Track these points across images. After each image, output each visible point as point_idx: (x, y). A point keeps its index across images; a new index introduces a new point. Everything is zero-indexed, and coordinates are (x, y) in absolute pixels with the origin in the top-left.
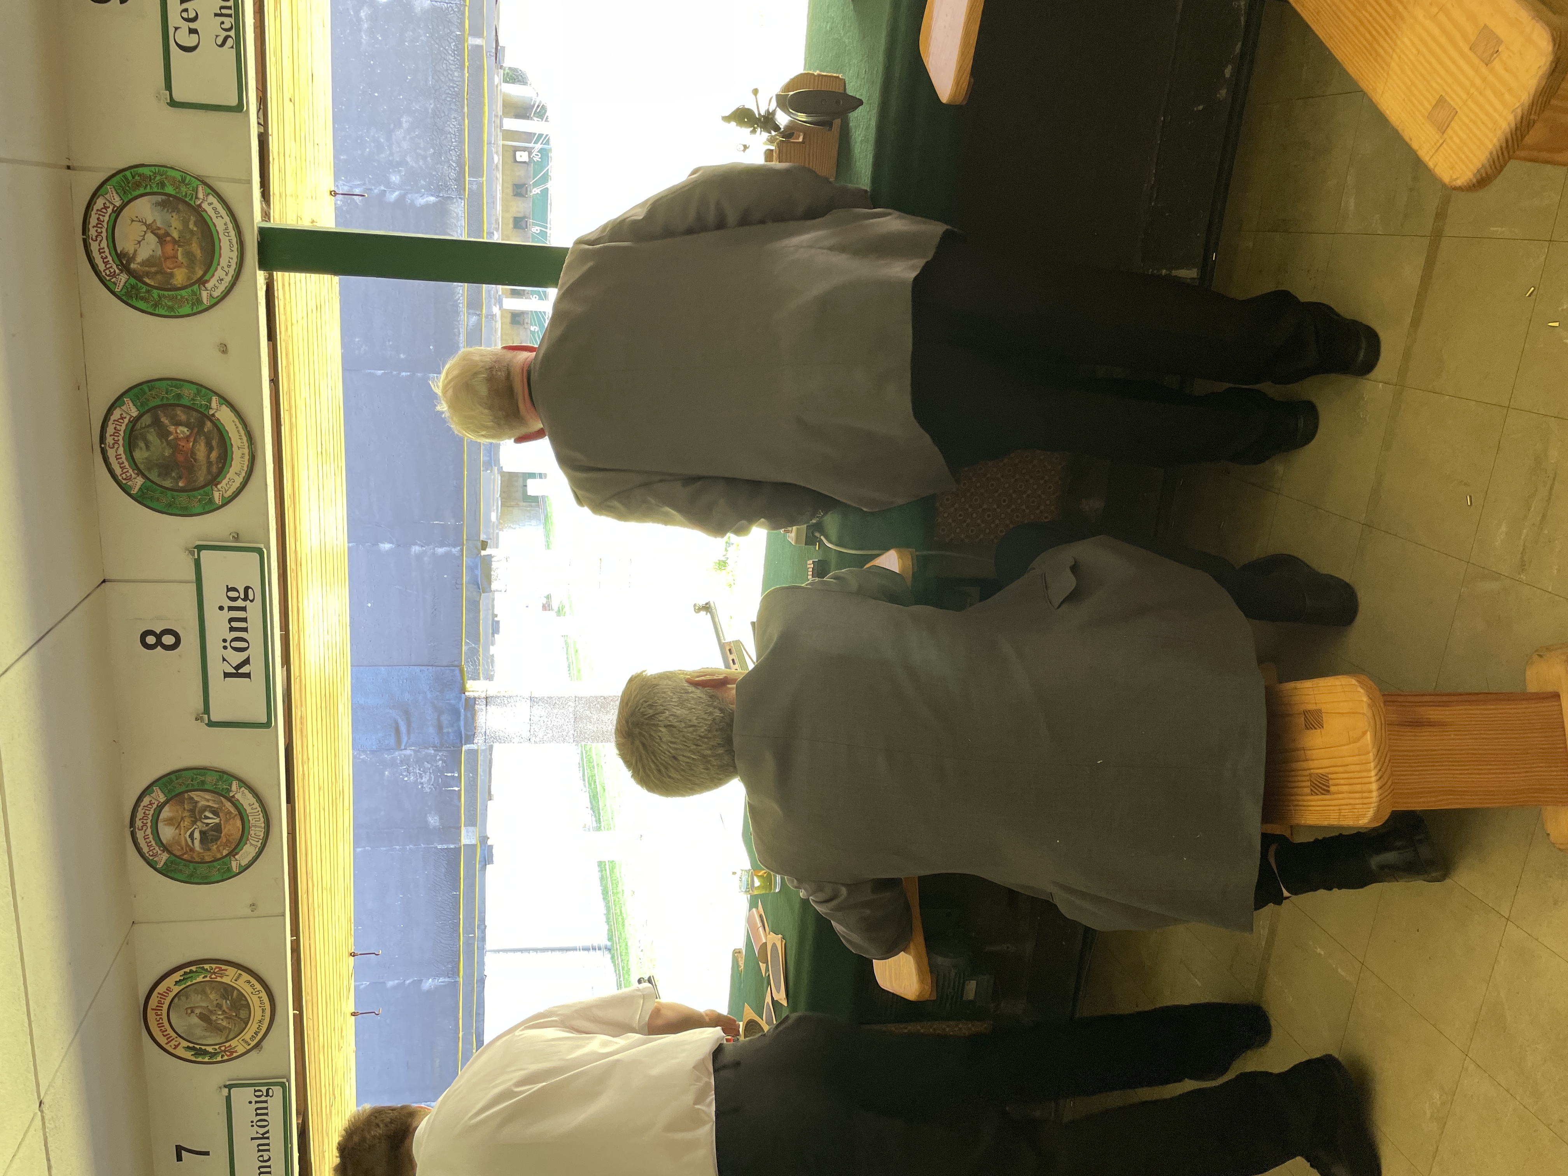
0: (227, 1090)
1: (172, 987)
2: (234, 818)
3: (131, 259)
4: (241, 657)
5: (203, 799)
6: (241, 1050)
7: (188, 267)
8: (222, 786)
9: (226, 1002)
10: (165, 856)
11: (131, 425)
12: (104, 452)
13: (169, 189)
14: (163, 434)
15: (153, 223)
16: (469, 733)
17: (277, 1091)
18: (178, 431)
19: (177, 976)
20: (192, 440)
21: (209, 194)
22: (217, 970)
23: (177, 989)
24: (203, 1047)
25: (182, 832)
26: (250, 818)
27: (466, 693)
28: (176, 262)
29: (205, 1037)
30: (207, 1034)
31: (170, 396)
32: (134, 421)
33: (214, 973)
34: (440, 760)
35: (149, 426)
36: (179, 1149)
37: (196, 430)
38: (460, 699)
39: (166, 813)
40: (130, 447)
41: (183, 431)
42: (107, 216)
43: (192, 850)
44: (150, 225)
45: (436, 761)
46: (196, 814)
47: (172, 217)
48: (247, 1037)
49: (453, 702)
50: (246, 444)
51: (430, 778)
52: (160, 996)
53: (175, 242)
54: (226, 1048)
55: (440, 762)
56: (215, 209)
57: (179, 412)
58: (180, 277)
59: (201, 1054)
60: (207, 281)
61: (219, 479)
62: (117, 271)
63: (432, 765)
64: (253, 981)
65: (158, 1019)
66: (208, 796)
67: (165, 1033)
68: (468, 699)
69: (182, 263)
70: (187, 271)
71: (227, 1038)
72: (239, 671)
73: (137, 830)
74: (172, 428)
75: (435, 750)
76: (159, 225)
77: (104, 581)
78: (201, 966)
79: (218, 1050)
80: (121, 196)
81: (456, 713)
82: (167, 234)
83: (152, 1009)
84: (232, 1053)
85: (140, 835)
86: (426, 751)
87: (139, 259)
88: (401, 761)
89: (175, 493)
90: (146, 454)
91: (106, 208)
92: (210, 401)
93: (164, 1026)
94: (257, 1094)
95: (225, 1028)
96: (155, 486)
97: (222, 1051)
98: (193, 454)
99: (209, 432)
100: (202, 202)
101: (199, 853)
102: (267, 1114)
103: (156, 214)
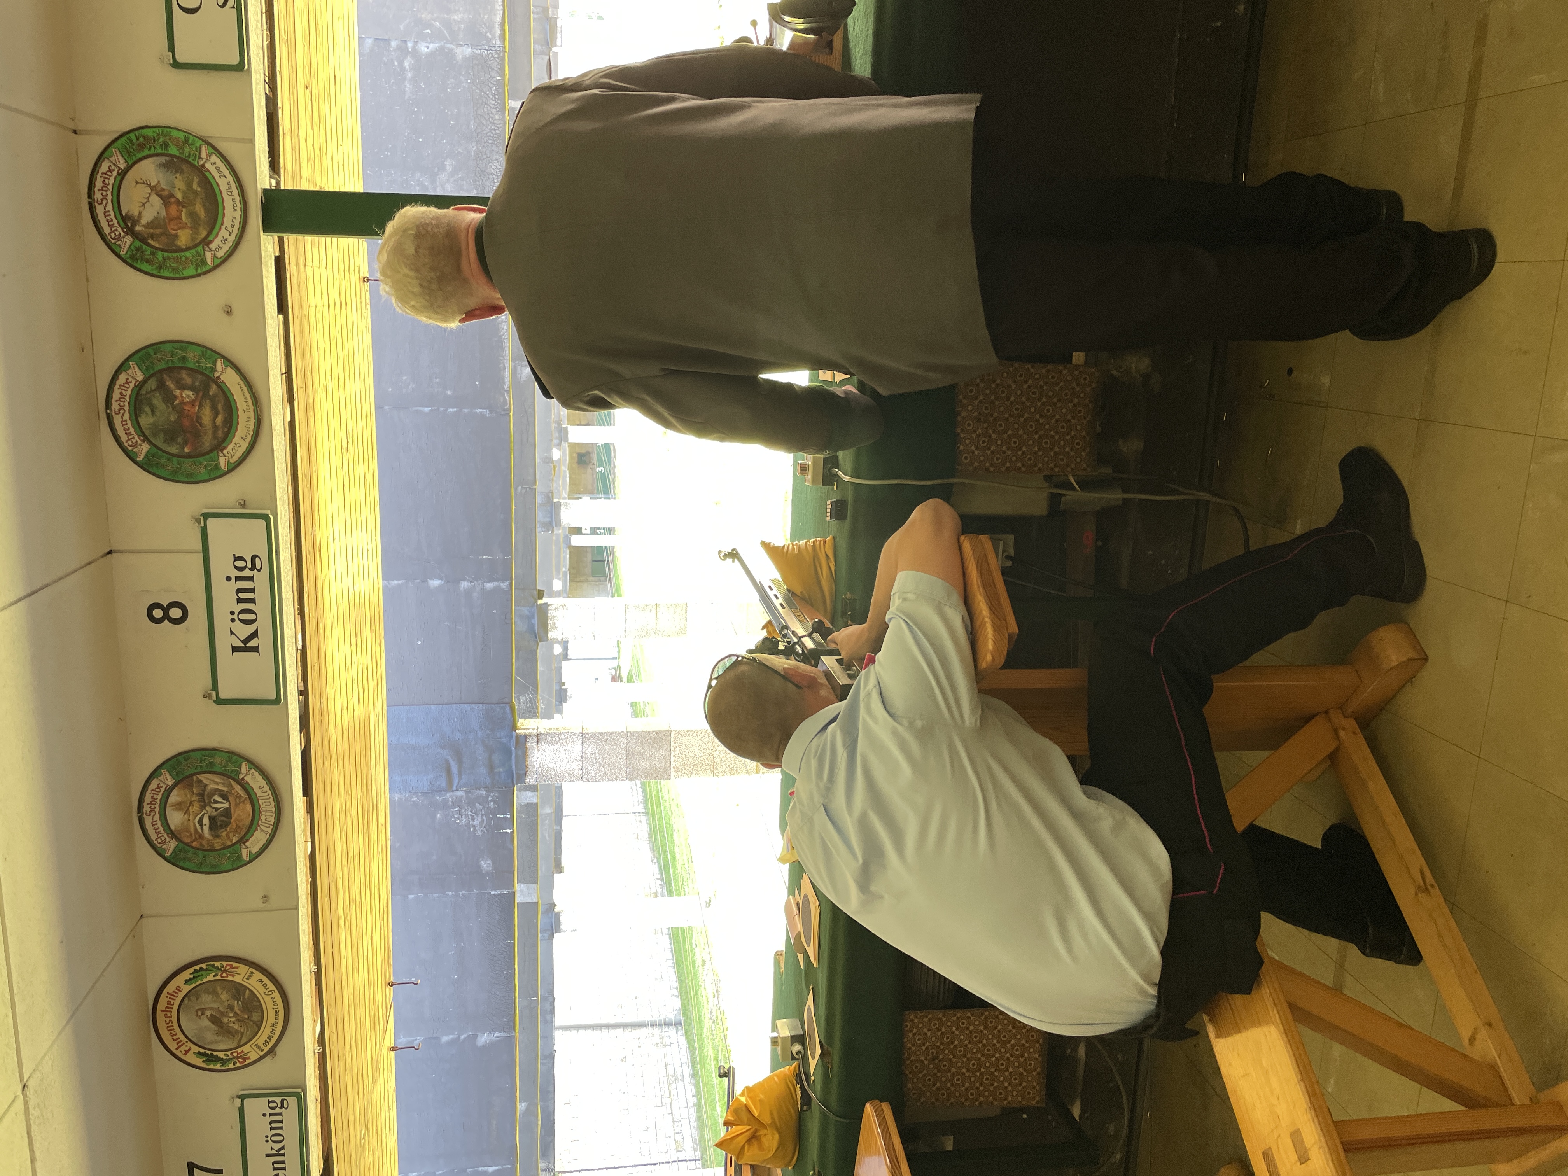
0: (239, 1100)
1: (182, 986)
2: (244, 802)
3: (136, 222)
4: (250, 629)
5: (213, 782)
6: (254, 1056)
7: (191, 228)
8: (231, 767)
9: (238, 1003)
10: (173, 844)
11: (137, 389)
12: (109, 418)
13: (173, 150)
14: (169, 398)
15: (157, 184)
16: (521, 772)
17: (292, 1101)
18: (184, 395)
19: (187, 974)
20: (198, 403)
21: (212, 153)
22: (228, 968)
23: (186, 989)
24: (215, 1053)
25: (191, 818)
26: (261, 802)
27: (517, 731)
28: (180, 223)
29: (216, 1042)
30: (219, 1038)
31: (175, 359)
32: (140, 386)
33: (225, 971)
34: (492, 801)
35: (155, 390)
36: (191, 1166)
37: (201, 394)
38: (512, 736)
39: (174, 798)
40: (136, 412)
41: (188, 395)
42: (112, 179)
43: (201, 837)
44: (154, 186)
45: (488, 802)
46: (204, 798)
47: (176, 178)
48: (260, 1042)
49: (504, 740)
50: (252, 408)
51: (482, 820)
52: (169, 996)
53: (178, 203)
54: (238, 1054)
55: (492, 803)
56: (218, 169)
57: (184, 376)
58: (184, 238)
59: (212, 1061)
60: (211, 242)
61: (224, 445)
62: (122, 234)
63: (484, 807)
64: (266, 980)
65: (168, 1022)
66: (217, 779)
67: (175, 1037)
68: (518, 737)
69: (186, 224)
70: (191, 232)
71: (239, 1042)
72: (247, 645)
73: (145, 815)
74: (177, 392)
75: (486, 791)
76: (164, 187)
77: (110, 552)
78: (212, 963)
79: (231, 1057)
80: (126, 158)
81: (507, 752)
82: (172, 195)
83: (162, 1011)
84: (245, 1060)
85: (148, 821)
86: (478, 791)
87: (144, 221)
88: (452, 803)
89: (181, 459)
90: (151, 420)
91: (111, 171)
92: (215, 363)
93: (174, 1029)
94: (271, 1105)
95: (237, 1032)
96: (160, 452)
97: (234, 1057)
98: (199, 419)
99: (215, 395)
100: (205, 162)
101: (208, 840)
102: (281, 1128)
103: (161, 175)
